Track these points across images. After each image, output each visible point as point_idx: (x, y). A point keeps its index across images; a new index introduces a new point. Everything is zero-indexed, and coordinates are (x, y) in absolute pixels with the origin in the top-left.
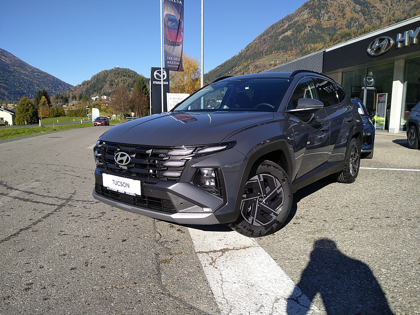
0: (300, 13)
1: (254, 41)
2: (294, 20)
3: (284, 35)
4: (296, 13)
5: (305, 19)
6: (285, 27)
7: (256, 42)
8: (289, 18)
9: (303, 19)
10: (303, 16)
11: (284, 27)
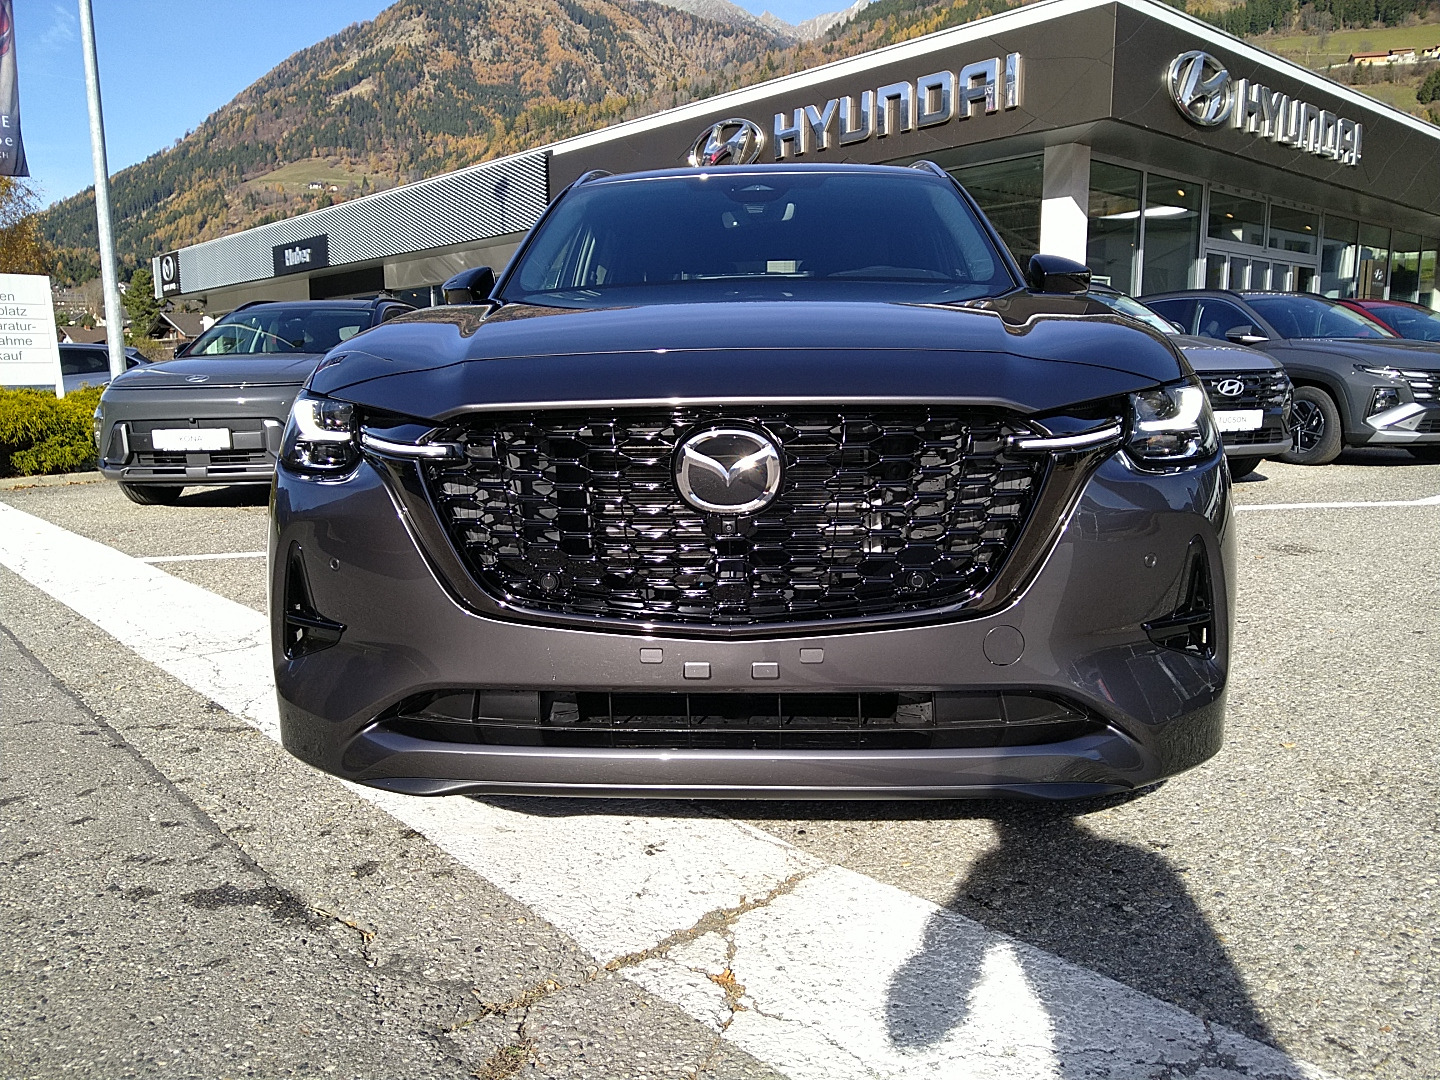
0: (397, 24)
1: (234, 102)
2: (377, 47)
3: (346, 94)
4: (385, 21)
5: (417, 46)
6: (349, 65)
7: (242, 106)
8: (359, 35)
9: (410, 46)
10: (407, 35)
11: (346, 65)
